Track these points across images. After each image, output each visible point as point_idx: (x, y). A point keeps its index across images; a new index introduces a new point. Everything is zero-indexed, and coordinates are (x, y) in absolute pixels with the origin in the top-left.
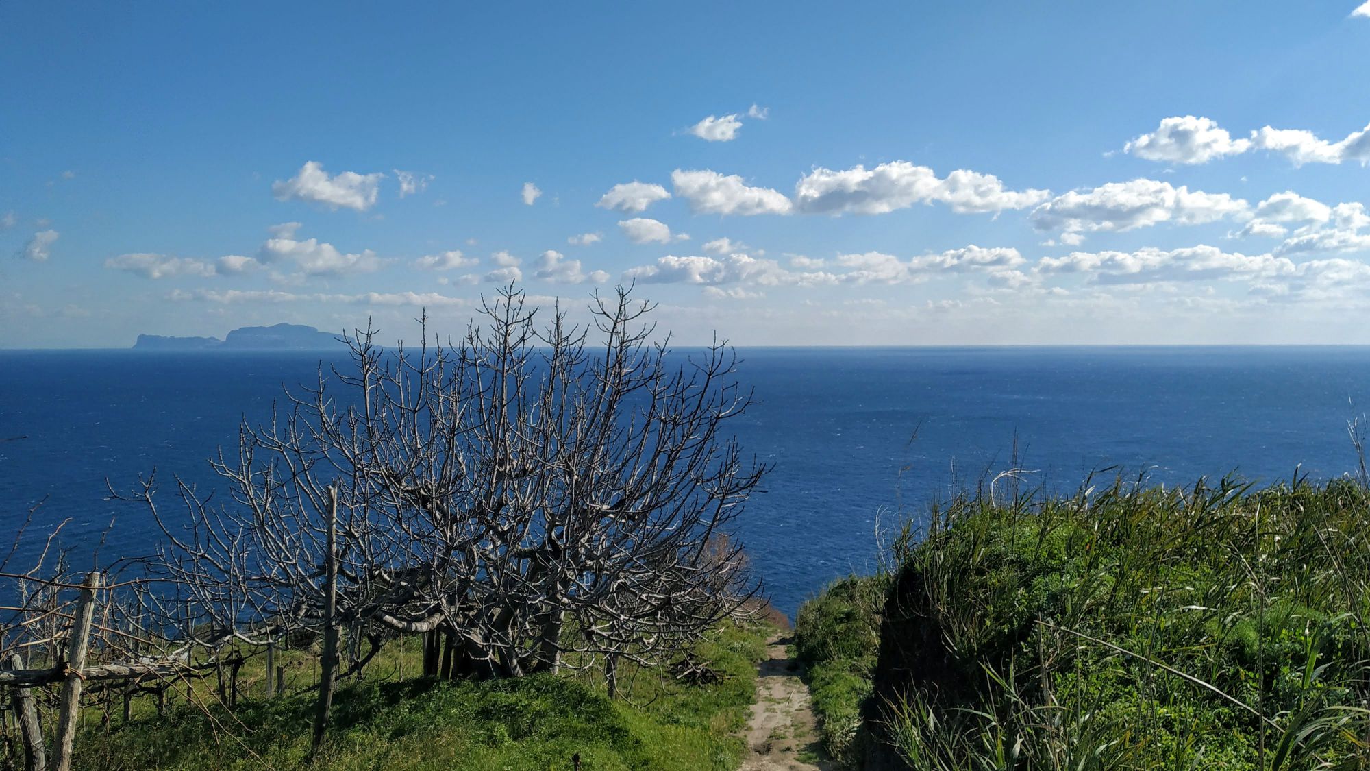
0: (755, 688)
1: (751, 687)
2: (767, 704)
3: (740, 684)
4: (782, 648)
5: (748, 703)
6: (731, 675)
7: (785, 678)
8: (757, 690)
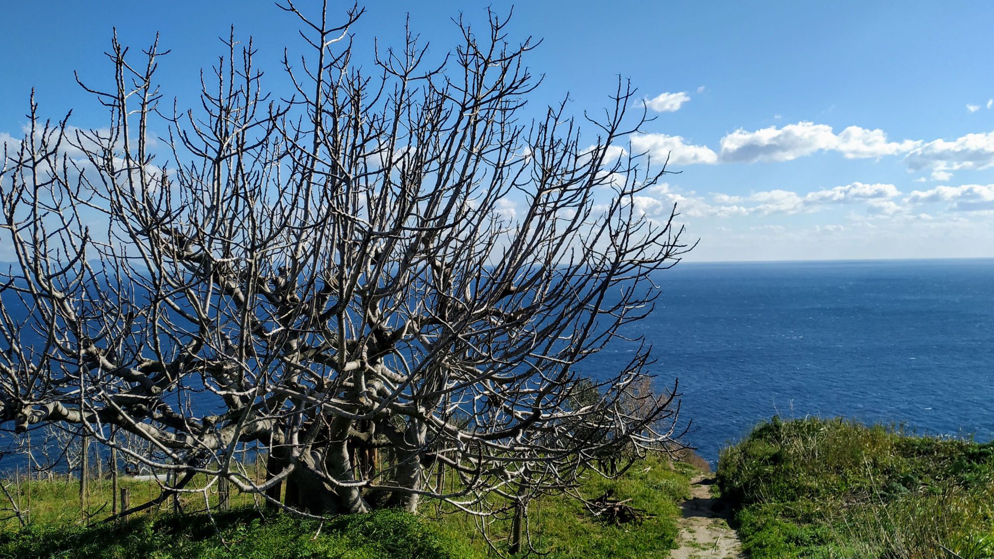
0: (677, 530)
1: (673, 530)
2: (691, 549)
3: (661, 526)
4: (705, 488)
5: (669, 547)
6: (652, 515)
7: (710, 521)
8: (680, 533)
